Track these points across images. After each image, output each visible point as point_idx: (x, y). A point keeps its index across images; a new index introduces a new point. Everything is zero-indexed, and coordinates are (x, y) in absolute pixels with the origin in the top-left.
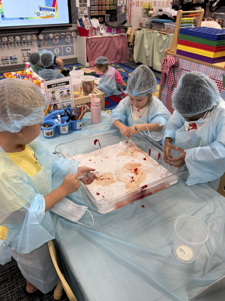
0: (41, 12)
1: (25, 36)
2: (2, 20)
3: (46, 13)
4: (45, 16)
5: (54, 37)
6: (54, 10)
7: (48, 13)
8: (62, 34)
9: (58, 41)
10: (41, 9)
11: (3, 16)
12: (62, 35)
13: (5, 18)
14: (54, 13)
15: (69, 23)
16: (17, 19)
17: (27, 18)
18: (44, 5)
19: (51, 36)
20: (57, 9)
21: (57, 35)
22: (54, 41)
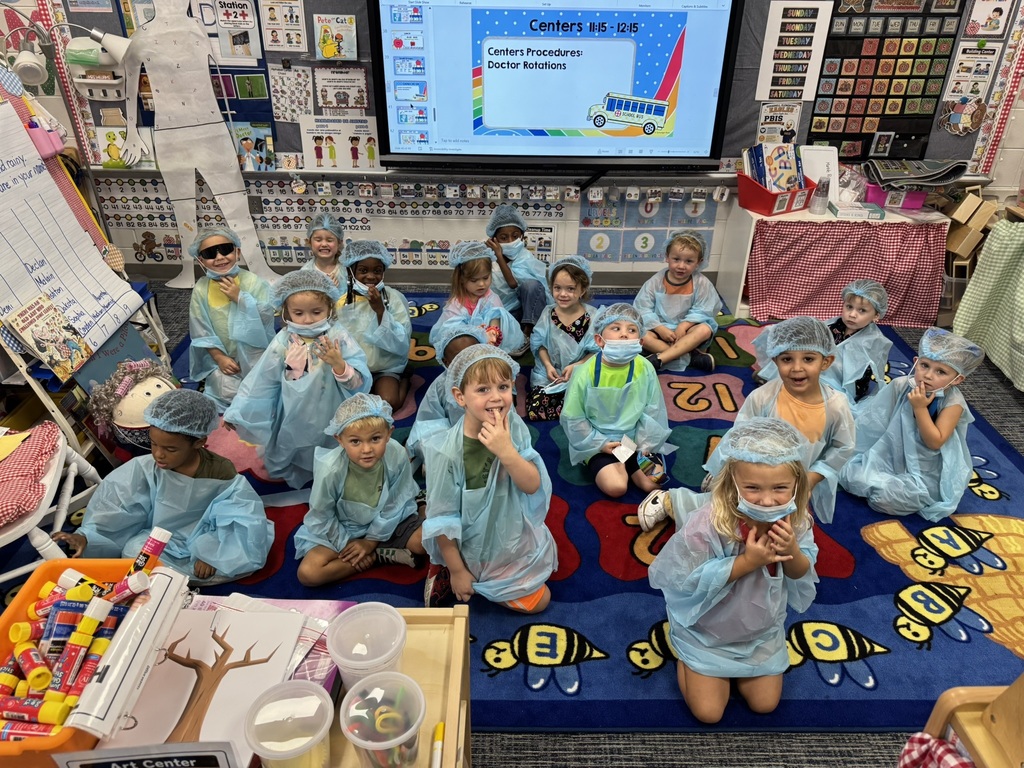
0: (610, 115)
1: (540, 188)
2: (475, 134)
3: (630, 119)
4: (622, 127)
5: (643, 196)
6: (660, 111)
7: (636, 120)
8: (675, 190)
9: (655, 211)
10: (613, 104)
11: (478, 123)
12: (675, 195)
13: (486, 129)
14: (657, 120)
15: (708, 155)
16: (523, 132)
17: (558, 133)
18: (625, 92)
19: (633, 193)
20: (673, 106)
21: (655, 194)
22: (642, 210)
